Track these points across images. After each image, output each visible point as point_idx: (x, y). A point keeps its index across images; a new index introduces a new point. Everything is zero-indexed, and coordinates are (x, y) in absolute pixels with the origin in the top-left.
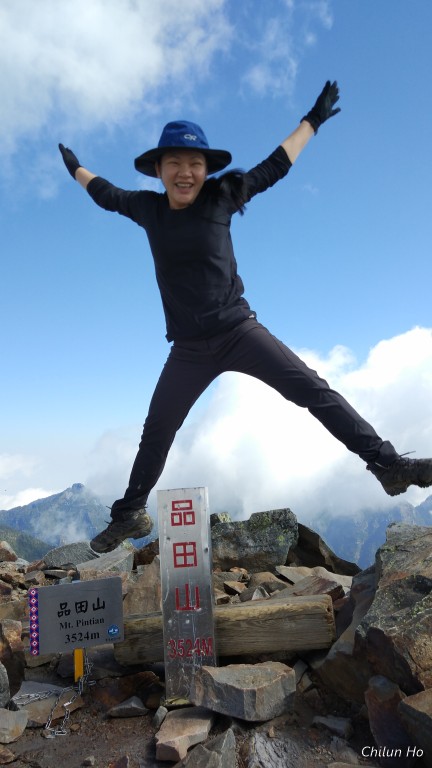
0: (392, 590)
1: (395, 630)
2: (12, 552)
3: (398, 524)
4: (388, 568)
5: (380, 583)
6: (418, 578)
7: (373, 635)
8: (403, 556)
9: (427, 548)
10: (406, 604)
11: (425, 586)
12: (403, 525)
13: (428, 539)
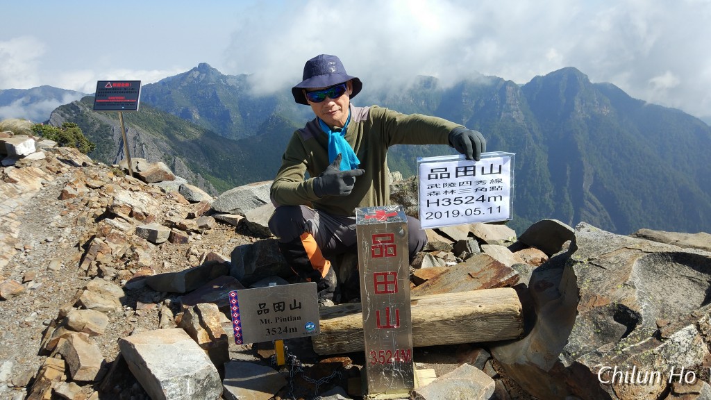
0: (592, 316)
2: (170, 173)
3: (588, 226)
4: (584, 288)
5: (579, 308)
6: (620, 306)
7: (578, 368)
8: (600, 275)
9: (624, 266)
10: (605, 334)
11: (627, 318)
12: (593, 228)
13: (624, 255)
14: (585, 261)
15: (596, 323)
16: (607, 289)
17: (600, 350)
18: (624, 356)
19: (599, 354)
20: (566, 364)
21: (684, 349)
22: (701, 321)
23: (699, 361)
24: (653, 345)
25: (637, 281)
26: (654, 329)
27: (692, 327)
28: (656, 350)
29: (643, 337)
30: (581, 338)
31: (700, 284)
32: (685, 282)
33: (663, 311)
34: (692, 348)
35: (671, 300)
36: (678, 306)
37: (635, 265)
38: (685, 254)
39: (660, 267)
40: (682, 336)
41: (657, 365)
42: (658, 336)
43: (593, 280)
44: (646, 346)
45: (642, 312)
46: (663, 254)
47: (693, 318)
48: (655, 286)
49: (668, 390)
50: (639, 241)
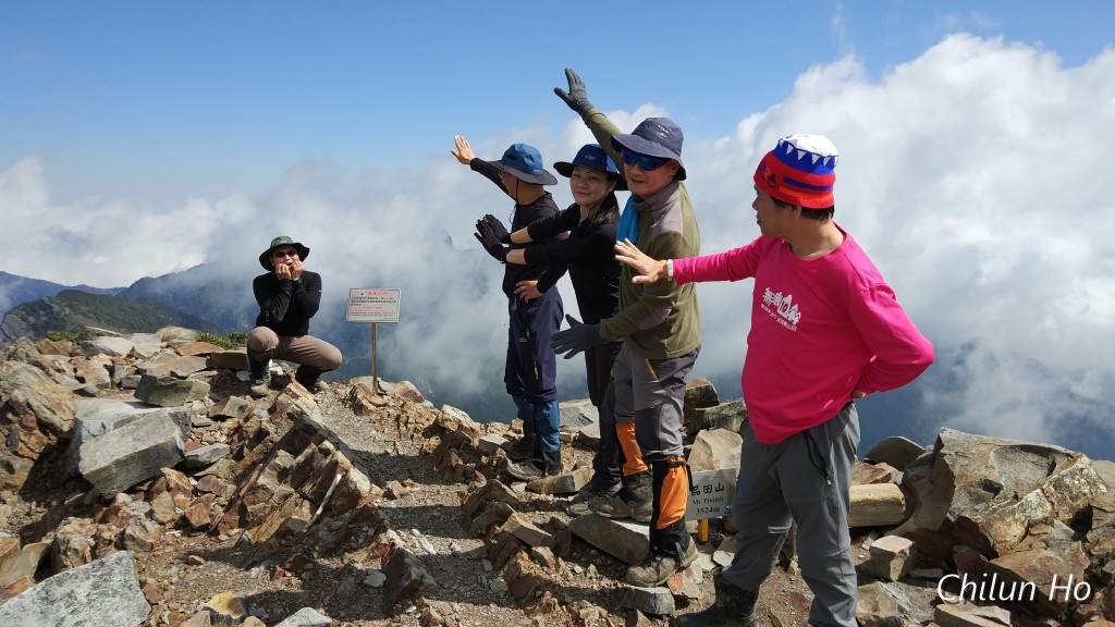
0: (966, 488)
1: (979, 518)
2: (419, 394)
3: (949, 430)
4: (956, 471)
5: (956, 483)
6: (986, 481)
7: (962, 520)
8: (966, 462)
9: (984, 456)
10: (978, 499)
11: (993, 488)
12: (954, 431)
13: (982, 448)
14: (953, 453)
15: (969, 493)
16: (974, 470)
17: (976, 507)
18: (994, 511)
19: (977, 511)
20: (953, 520)
21: (1034, 506)
22: (1044, 487)
23: (1047, 515)
24: (1012, 503)
25: (995, 464)
26: (1013, 494)
27: (1039, 490)
28: (1016, 506)
29: (1006, 499)
30: (961, 505)
31: (1041, 466)
32: (1030, 465)
33: (1017, 484)
34: (1040, 505)
35: (1022, 477)
36: (1027, 481)
37: (992, 454)
38: (1028, 446)
39: (1011, 456)
40: (1032, 497)
41: (1017, 516)
42: (1016, 497)
43: (962, 466)
44: (1008, 504)
45: (1003, 483)
46: (1012, 447)
47: (1039, 485)
48: (1009, 468)
49: (1027, 533)
50: (991, 438)
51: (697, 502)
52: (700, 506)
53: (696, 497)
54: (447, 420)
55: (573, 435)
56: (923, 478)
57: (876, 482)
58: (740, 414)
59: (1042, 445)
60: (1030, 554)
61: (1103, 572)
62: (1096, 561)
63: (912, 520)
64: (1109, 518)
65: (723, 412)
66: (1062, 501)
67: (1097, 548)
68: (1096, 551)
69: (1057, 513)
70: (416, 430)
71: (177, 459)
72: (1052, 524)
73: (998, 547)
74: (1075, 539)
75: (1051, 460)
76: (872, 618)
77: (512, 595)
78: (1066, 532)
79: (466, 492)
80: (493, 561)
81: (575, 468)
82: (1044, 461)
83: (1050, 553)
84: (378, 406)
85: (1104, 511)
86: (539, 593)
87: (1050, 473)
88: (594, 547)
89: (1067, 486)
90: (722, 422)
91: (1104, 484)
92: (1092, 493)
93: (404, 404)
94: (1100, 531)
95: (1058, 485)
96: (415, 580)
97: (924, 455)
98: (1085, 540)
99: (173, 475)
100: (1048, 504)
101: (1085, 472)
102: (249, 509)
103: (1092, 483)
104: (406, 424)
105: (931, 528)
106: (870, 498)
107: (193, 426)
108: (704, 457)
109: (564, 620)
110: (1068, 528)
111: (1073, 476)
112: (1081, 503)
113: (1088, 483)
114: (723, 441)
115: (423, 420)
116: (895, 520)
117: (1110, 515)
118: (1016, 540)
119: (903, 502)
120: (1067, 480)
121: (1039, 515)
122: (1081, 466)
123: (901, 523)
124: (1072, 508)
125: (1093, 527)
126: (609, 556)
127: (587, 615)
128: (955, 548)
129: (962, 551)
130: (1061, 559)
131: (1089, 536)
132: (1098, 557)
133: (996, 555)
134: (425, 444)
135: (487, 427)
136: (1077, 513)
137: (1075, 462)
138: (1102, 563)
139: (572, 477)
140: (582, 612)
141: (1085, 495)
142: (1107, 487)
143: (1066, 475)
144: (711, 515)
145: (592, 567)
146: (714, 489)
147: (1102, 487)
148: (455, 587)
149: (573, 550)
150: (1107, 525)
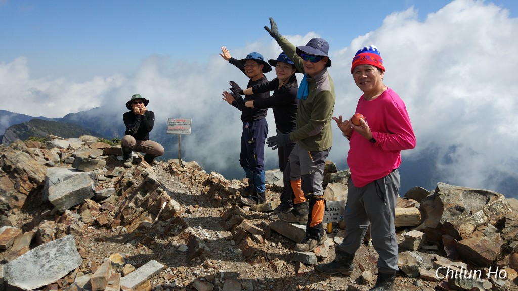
0: (449, 210)
1: (454, 223)
2: (200, 167)
3: (442, 183)
4: (445, 202)
5: (444, 207)
6: (458, 206)
7: (447, 224)
8: (449, 198)
9: (457, 195)
10: (454, 214)
11: (461, 209)
12: (444, 184)
13: (457, 192)
14: (443, 194)
15: (450, 212)
16: (453, 201)
17: (453, 218)
18: (461, 219)
19: (453, 219)
20: (442, 223)
21: (479, 218)
22: (484, 209)
23: (485, 221)
24: (469, 216)
25: (462, 199)
26: (470, 212)
27: (481, 210)
28: (471, 217)
29: (467, 214)
30: (446, 217)
31: (483, 200)
32: (478, 199)
33: (472, 208)
34: (482, 217)
35: (474, 205)
36: (477, 206)
37: (461, 194)
38: (477, 191)
39: (470, 195)
40: (478, 213)
41: (471, 222)
42: (471, 214)
43: (447, 200)
44: (468, 216)
45: (465, 207)
46: (470, 191)
47: (482, 208)
48: (469, 201)
49: (476, 229)
50: (461, 187)
51: (327, 215)
52: (328, 217)
53: (327, 213)
54: (213, 178)
55: (271, 185)
56: (430, 205)
57: (408, 207)
58: (346, 176)
59: (484, 190)
60: (477, 238)
61: (509, 247)
62: (506, 242)
63: (424, 224)
64: (513, 223)
65: (339, 175)
66: (492, 215)
67: (507, 236)
68: (506, 237)
69: (490, 221)
70: (199, 183)
71: (92, 195)
72: (487, 226)
73: (463, 236)
74: (497, 232)
75: (488, 197)
76: (405, 266)
77: (244, 255)
78: (493, 229)
79: (222, 210)
80: (235, 241)
81: (272, 200)
82: (485, 198)
83: (485, 238)
84: (182, 172)
85: (511, 220)
86: (256, 254)
87: (487, 203)
88: (280, 235)
89: (494, 209)
90: (339, 180)
91: (511, 208)
92: (505, 212)
93: (193, 171)
94: (508, 229)
95: (490, 208)
96: (201, 249)
97: (430, 195)
98: (502, 233)
99: (90, 202)
100: (486, 217)
101: (503, 202)
102: (125, 217)
103: (506, 208)
104: (195, 180)
105: (432, 227)
106: (405, 213)
107: (98, 180)
108: (330, 195)
109: (267, 266)
110: (494, 227)
111: (497, 204)
112: (500, 216)
113: (504, 207)
114: (339, 188)
115: (203, 178)
116: (417, 224)
117: (513, 222)
118: (471, 232)
119: (420, 216)
120: (495, 206)
121: (481, 221)
122: (501, 200)
123: (419, 225)
124: (496, 218)
125: (506, 227)
126: (287, 239)
127: (278, 264)
128: (443, 236)
129: (446, 238)
130: (491, 241)
131: (504, 231)
132: (507, 240)
133: (461, 239)
134: (204, 189)
135: (231, 182)
136: (499, 221)
137: (498, 198)
138: (509, 243)
139: (270, 204)
140: (276, 263)
141: (502, 213)
142: (513, 209)
143: (494, 204)
144: (333, 221)
145: (280, 243)
146: (335, 210)
147: (510, 209)
148: (218, 252)
149: (271, 236)
150: (512, 226)
